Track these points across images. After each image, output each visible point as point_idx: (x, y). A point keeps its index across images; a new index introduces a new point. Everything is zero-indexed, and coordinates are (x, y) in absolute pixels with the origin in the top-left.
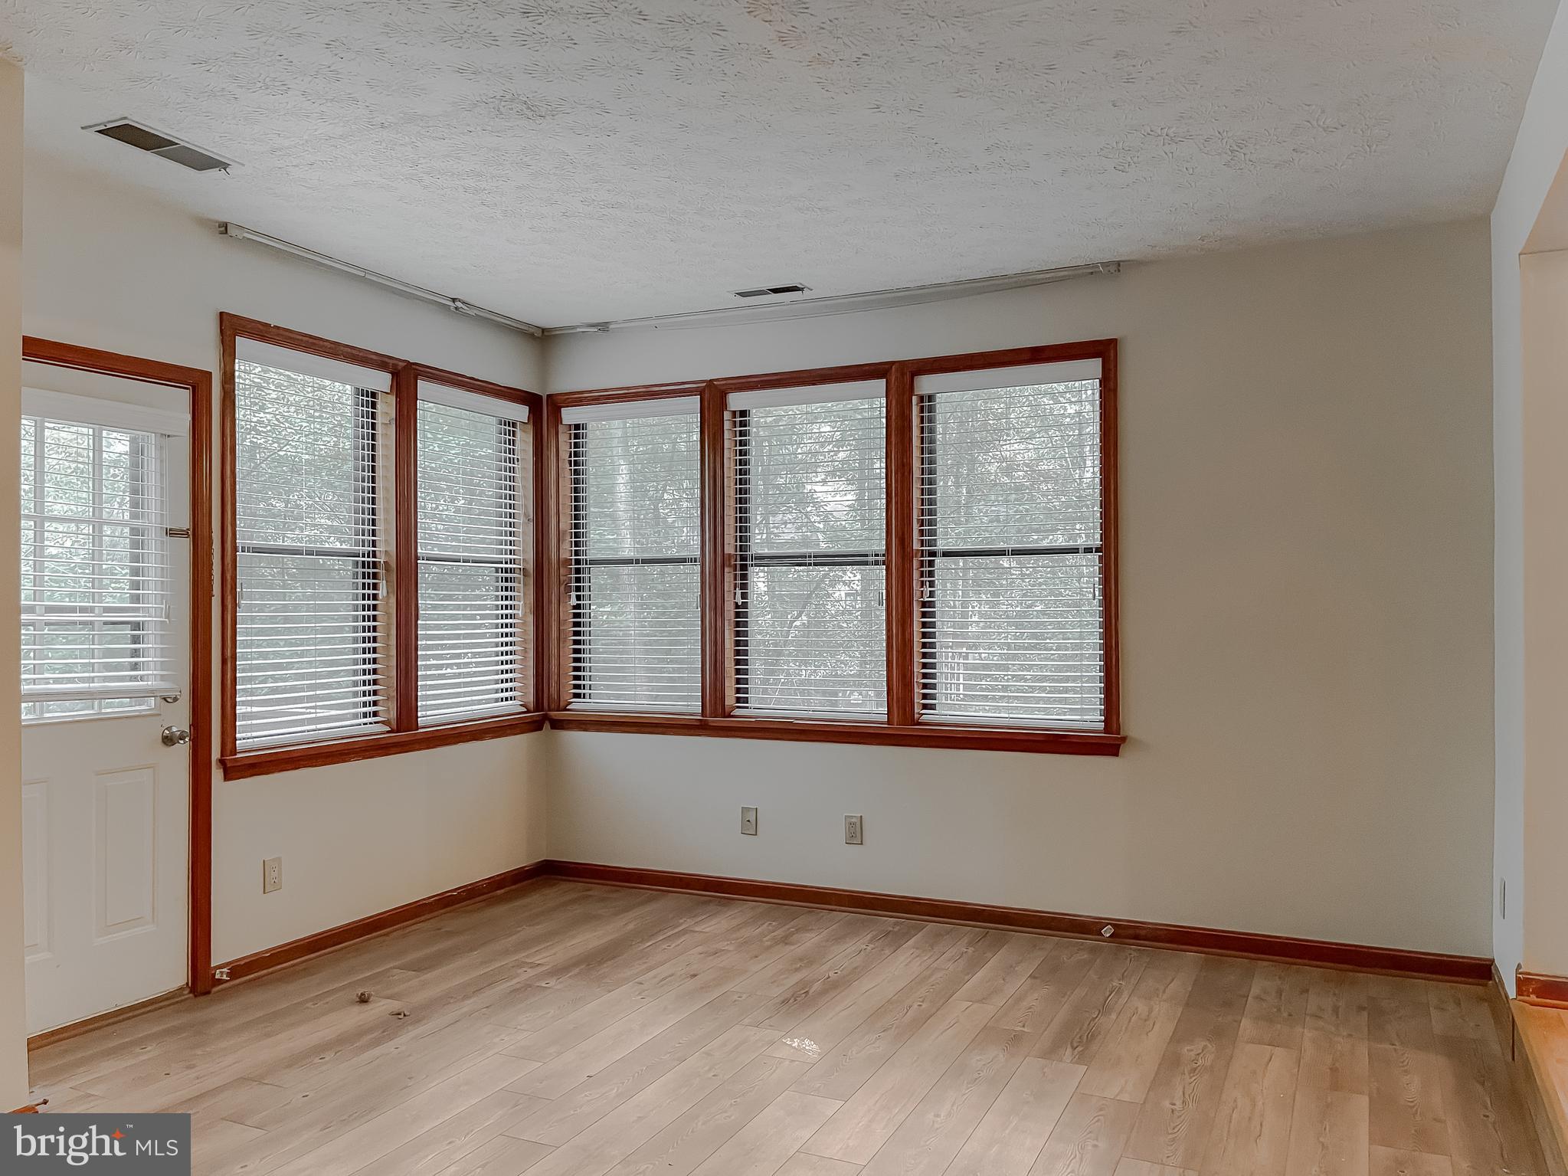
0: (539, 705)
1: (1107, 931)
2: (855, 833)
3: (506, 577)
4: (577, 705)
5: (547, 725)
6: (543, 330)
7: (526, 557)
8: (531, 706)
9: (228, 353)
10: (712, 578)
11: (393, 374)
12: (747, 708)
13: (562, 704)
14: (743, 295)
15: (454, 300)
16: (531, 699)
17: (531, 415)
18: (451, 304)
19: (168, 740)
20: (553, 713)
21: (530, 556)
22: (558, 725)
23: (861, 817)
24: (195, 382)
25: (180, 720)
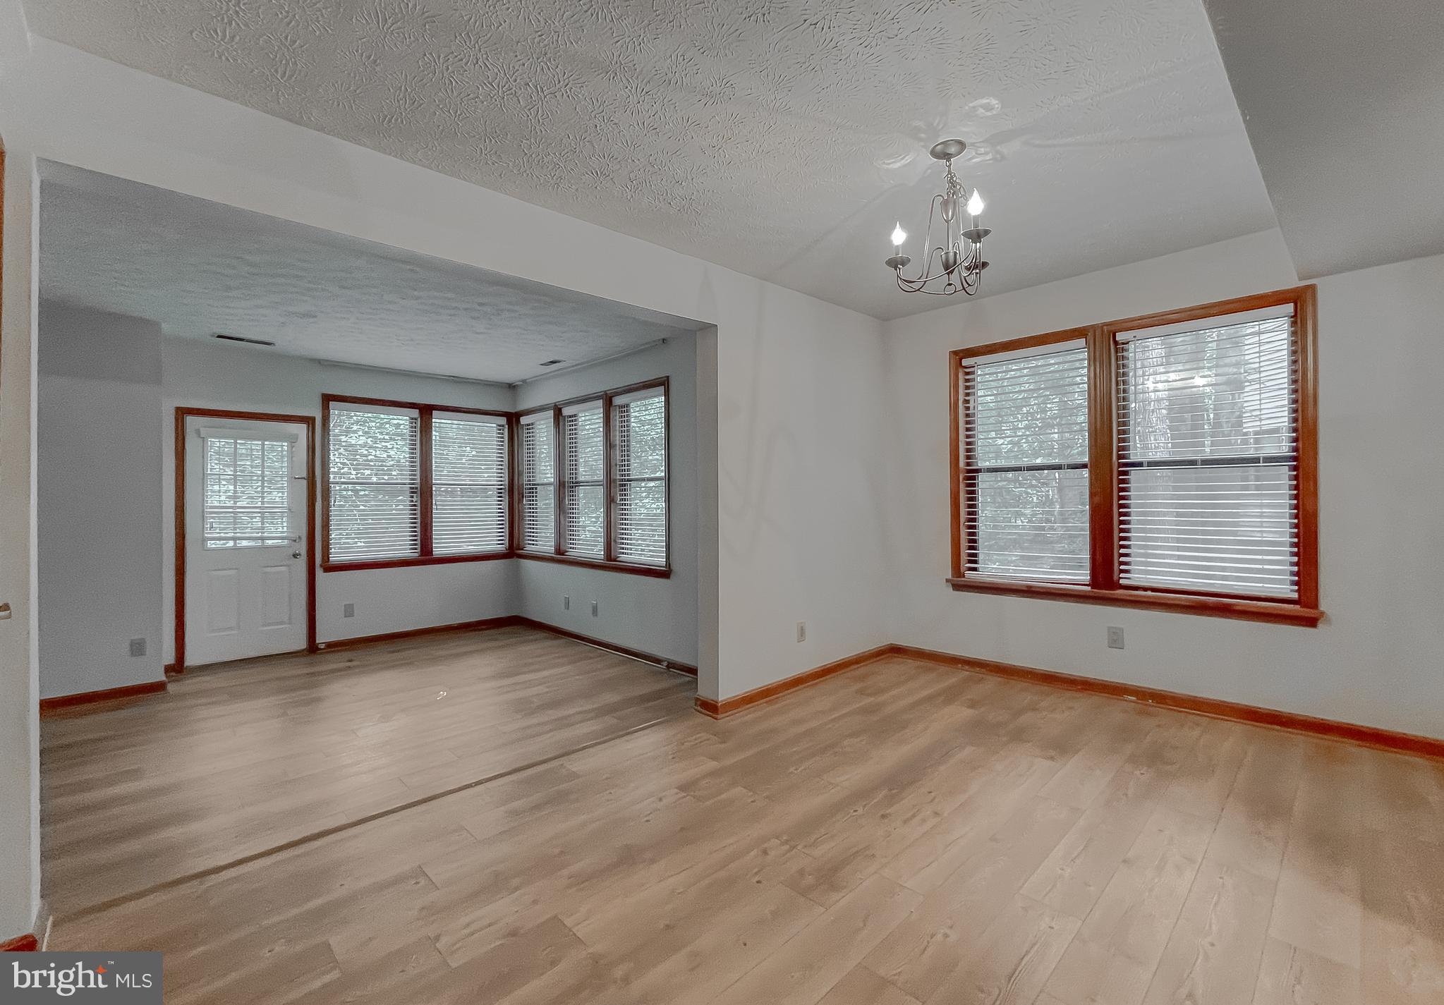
0: (509, 547)
1: (665, 664)
4: (529, 548)
5: (512, 557)
8: (505, 548)
9: (326, 408)
11: (418, 410)
13: (521, 548)
16: (504, 545)
17: (506, 421)
19: (295, 556)
20: (516, 552)
21: (507, 482)
22: (518, 556)
24: (309, 421)
25: (302, 548)
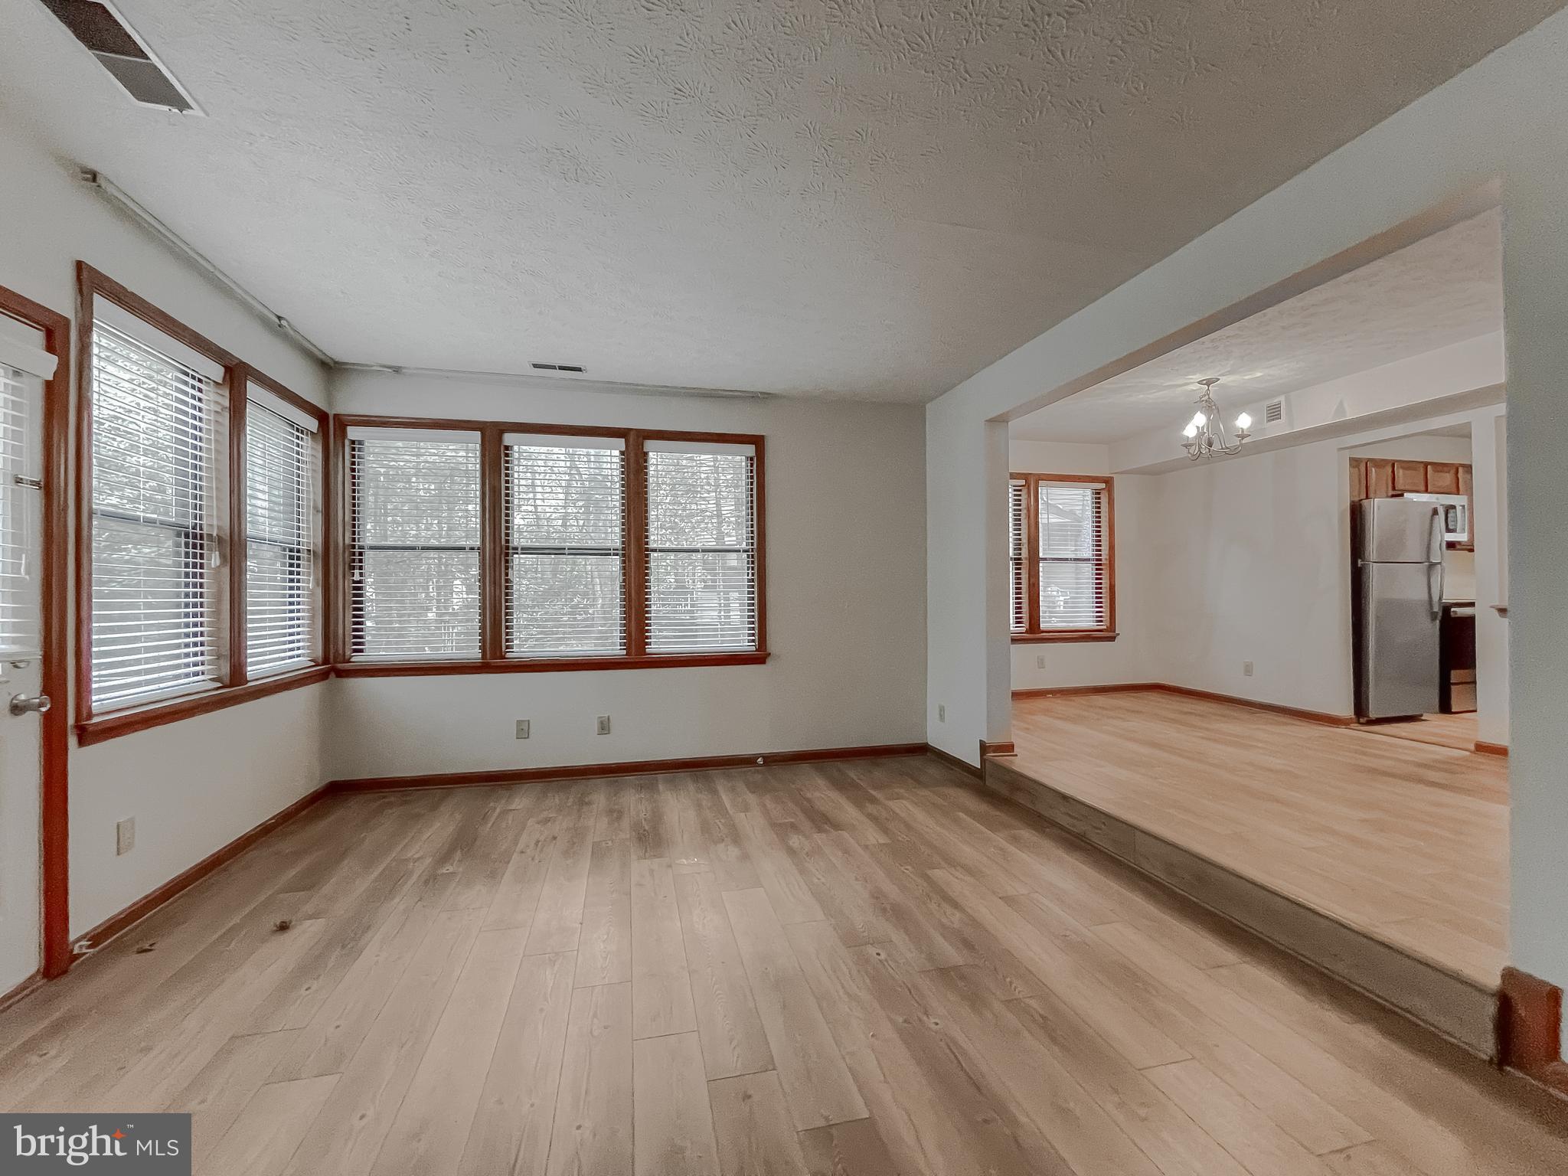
0: (326, 661)
1: (760, 761)
2: (604, 727)
3: (293, 556)
4: (357, 658)
5: (332, 675)
6: (336, 363)
7: (316, 541)
8: (320, 661)
9: (86, 306)
10: (492, 562)
11: (226, 367)
12: (512, 652)
13: (347, 657)
14: (535, 366)
15: (279, 318)
16: (319, 653)
17: (320, 429)
18: (277, 320)
19: (16, 710)
20: (340, 666)
21: (320, 540)
22: (342, 674)
23: (609, 717)
25: (30, 686)
